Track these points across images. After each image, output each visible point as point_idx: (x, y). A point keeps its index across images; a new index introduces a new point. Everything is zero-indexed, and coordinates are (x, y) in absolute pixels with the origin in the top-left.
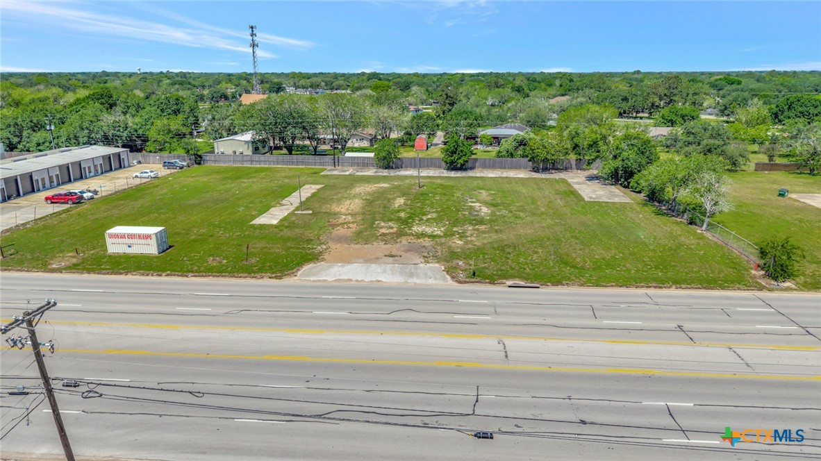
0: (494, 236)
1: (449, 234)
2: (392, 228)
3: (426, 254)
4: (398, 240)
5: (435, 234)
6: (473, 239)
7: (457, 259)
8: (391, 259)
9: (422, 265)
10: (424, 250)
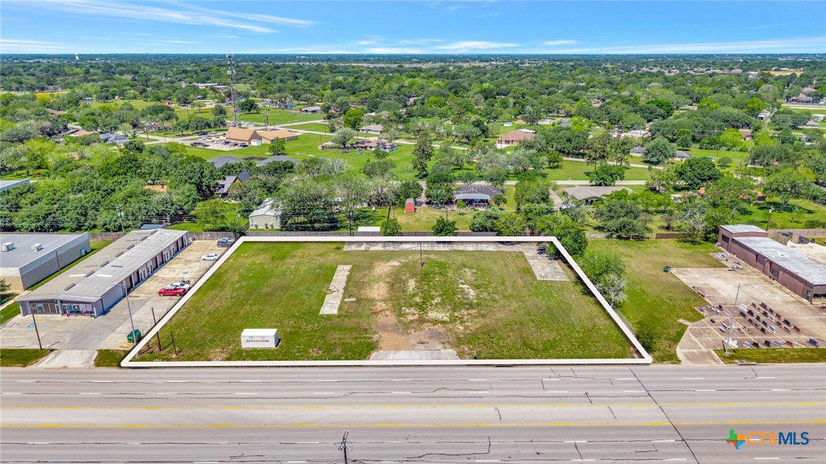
0: (481, 321)
1: (453, 320)
2: (414, 314)
3: (443, 340)
4: (422, 327)
5: (444, 320)
6: (469, 324)
7: (463, 344)
8: (422, 346)
9: (442, 351)
10: (440, 336)
